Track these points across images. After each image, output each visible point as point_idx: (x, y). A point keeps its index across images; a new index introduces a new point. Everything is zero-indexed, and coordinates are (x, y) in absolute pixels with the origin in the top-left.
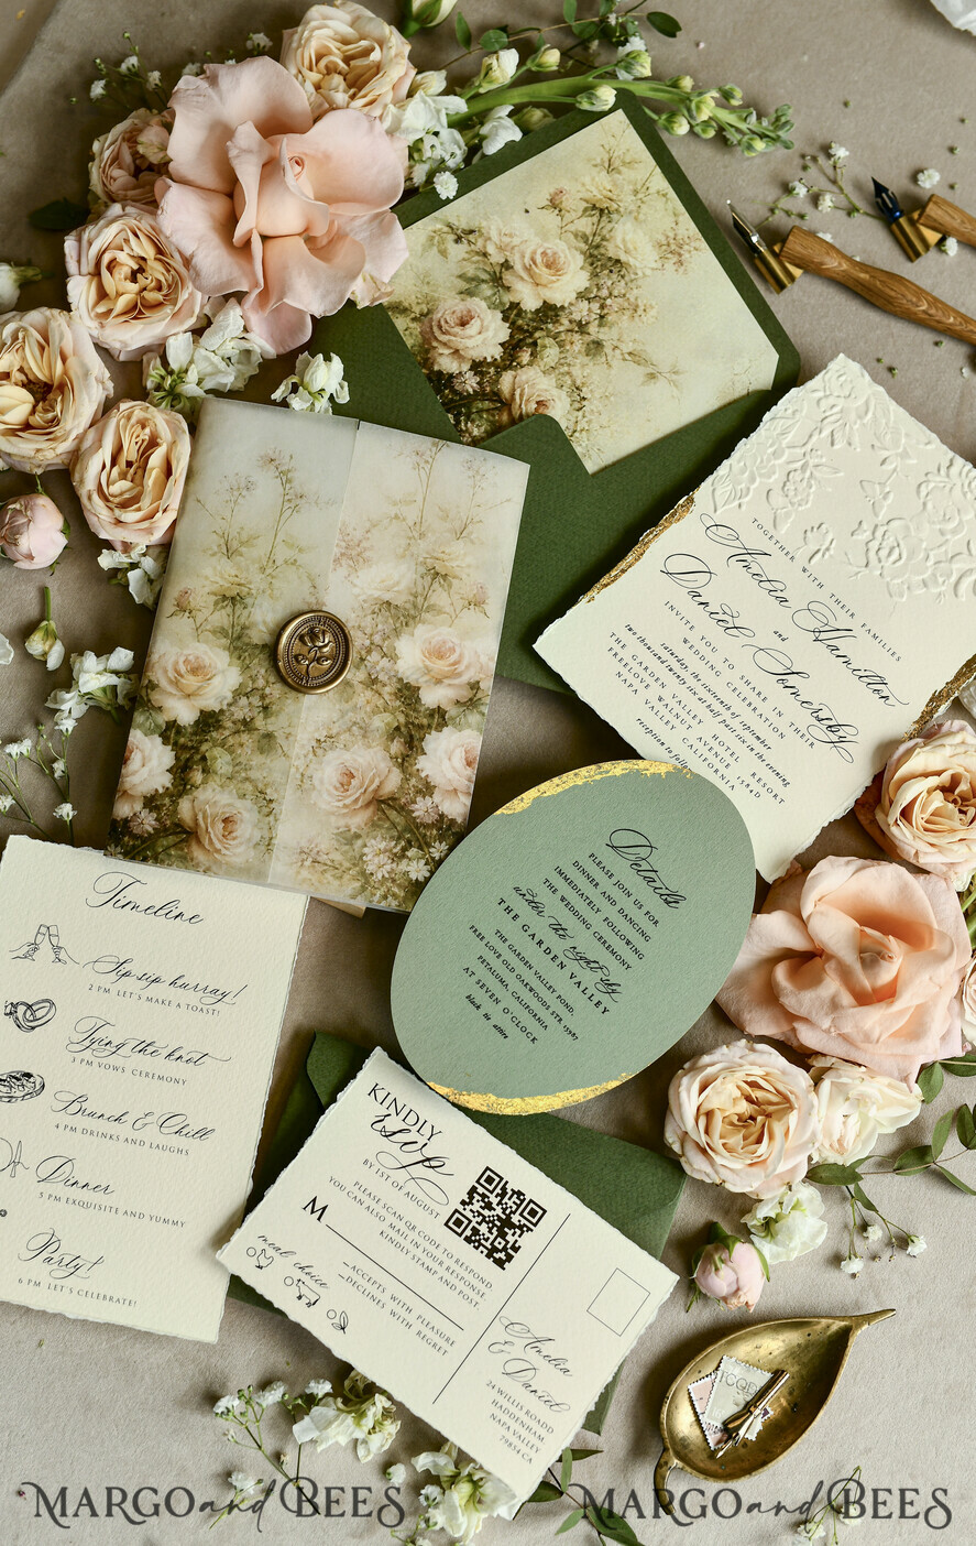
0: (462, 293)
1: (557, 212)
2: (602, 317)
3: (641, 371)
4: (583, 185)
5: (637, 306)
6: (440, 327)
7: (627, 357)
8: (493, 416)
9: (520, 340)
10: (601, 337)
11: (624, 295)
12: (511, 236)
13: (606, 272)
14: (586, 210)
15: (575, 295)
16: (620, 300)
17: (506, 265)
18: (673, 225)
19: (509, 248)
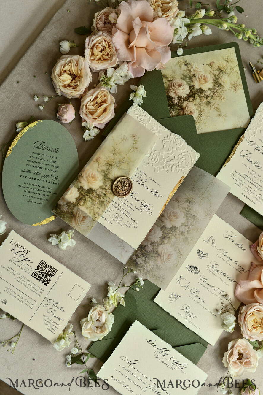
0: (181, 78)
1: (211, 67)
2: (213, 96)
3: (217, 113)
4: (219, 63)
5: (222, 97)
6: (174, 85)
7: (215, 108)
8: (179, 111)
9: (192, 95)
10: (211, 101)
11: (220, 93)
12: (198, 69)
13: (217, 86)
14: (218, 69)
15: (208, 89)
16: (218, 94)
17: (194, 76)
18: (237, 80)
19: (196, 72)
